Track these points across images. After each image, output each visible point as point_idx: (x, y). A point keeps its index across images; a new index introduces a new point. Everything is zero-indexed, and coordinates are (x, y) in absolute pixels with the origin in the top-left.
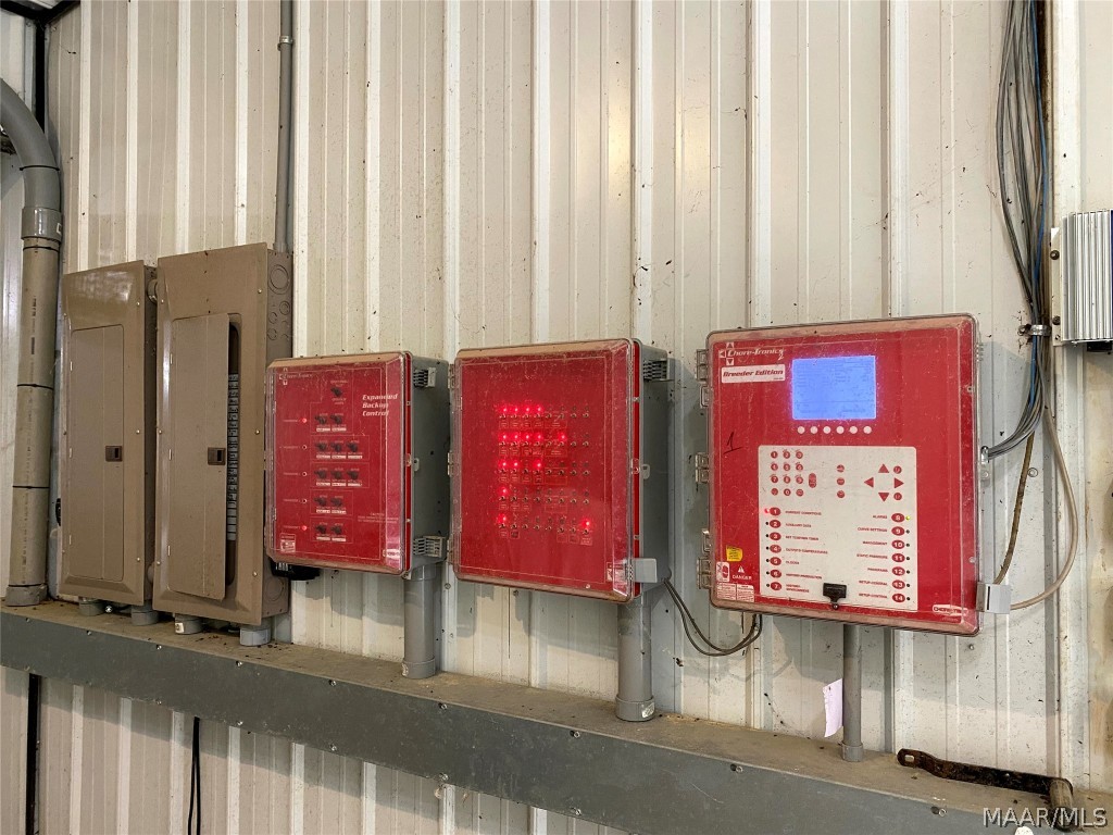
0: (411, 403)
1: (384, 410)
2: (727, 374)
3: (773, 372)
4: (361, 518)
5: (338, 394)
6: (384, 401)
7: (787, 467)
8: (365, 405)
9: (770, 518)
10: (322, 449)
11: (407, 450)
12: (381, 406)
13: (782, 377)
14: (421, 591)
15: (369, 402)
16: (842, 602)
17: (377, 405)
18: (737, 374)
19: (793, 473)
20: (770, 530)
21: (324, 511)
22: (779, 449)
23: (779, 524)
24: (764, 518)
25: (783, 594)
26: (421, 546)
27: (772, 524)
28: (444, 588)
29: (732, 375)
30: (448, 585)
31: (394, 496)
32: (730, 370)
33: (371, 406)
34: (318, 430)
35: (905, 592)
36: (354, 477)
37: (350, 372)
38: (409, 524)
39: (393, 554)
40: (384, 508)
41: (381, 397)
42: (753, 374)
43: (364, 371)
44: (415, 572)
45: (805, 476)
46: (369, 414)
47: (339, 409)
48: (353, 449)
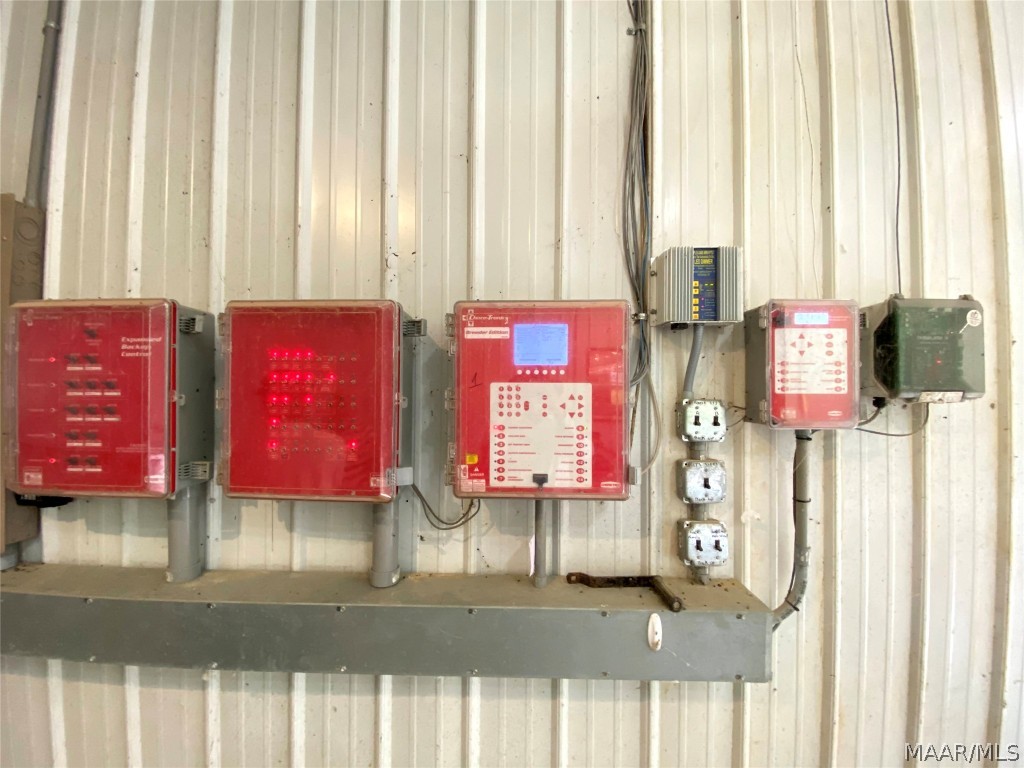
0: (177, 346)
1: (147, 351)
2: (468, 332)
3: (501, 332)
4: (119, 450)
5: (92, 335)
6: (146, 343)
7: (510, 397)
8: (124, 347)
9: (498, 432)
10: (73, 386)
11: (173, 386)
12: (143, 347)
13: (507, 336)
14: (186, 507)
15: (129, 344)
16: (545, 485)
17: (137, 347)
18: (476, 333)
19: (514, 401)
20: (498, 440)
21: (76, 444)
22: (505, 385)
23: (504, 436)
24: (493, 433)
25: (506, 484)
26: (187, 470)
27: (499, 436)
28: (208, 503)
29: (473, 333)
30: (212, 500)
31: (158, 428)
32: (470, 329)
33: (132, 347)
34: (69, 368)
35: (584, 475)
36: (111, 413)
37: (107, 315)
38: (174, 453)
39: (156, 479)
40: (146, 439)
41: (142, 340)
42: (489, 333)
43: (123, 314)
44: (181, 494)
45: (522, 403)
46: (128, 355)
47: (94, 349)
48: (111, 387)
